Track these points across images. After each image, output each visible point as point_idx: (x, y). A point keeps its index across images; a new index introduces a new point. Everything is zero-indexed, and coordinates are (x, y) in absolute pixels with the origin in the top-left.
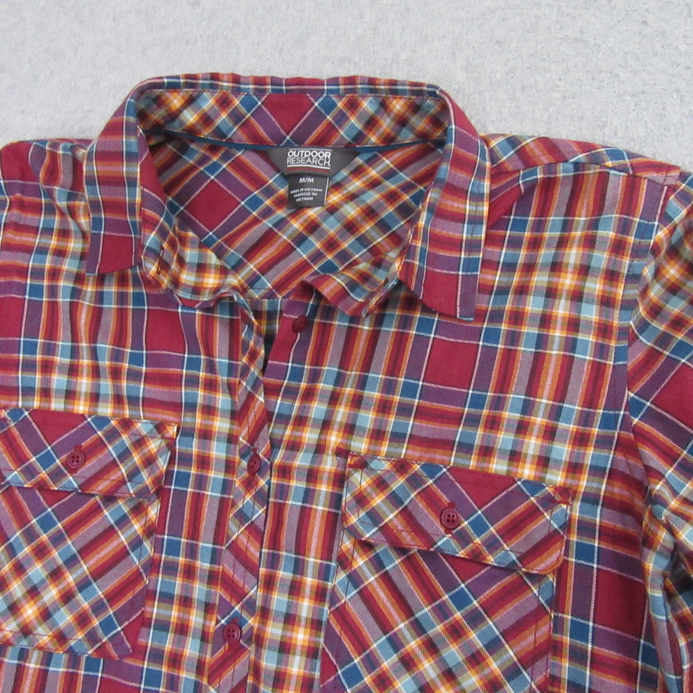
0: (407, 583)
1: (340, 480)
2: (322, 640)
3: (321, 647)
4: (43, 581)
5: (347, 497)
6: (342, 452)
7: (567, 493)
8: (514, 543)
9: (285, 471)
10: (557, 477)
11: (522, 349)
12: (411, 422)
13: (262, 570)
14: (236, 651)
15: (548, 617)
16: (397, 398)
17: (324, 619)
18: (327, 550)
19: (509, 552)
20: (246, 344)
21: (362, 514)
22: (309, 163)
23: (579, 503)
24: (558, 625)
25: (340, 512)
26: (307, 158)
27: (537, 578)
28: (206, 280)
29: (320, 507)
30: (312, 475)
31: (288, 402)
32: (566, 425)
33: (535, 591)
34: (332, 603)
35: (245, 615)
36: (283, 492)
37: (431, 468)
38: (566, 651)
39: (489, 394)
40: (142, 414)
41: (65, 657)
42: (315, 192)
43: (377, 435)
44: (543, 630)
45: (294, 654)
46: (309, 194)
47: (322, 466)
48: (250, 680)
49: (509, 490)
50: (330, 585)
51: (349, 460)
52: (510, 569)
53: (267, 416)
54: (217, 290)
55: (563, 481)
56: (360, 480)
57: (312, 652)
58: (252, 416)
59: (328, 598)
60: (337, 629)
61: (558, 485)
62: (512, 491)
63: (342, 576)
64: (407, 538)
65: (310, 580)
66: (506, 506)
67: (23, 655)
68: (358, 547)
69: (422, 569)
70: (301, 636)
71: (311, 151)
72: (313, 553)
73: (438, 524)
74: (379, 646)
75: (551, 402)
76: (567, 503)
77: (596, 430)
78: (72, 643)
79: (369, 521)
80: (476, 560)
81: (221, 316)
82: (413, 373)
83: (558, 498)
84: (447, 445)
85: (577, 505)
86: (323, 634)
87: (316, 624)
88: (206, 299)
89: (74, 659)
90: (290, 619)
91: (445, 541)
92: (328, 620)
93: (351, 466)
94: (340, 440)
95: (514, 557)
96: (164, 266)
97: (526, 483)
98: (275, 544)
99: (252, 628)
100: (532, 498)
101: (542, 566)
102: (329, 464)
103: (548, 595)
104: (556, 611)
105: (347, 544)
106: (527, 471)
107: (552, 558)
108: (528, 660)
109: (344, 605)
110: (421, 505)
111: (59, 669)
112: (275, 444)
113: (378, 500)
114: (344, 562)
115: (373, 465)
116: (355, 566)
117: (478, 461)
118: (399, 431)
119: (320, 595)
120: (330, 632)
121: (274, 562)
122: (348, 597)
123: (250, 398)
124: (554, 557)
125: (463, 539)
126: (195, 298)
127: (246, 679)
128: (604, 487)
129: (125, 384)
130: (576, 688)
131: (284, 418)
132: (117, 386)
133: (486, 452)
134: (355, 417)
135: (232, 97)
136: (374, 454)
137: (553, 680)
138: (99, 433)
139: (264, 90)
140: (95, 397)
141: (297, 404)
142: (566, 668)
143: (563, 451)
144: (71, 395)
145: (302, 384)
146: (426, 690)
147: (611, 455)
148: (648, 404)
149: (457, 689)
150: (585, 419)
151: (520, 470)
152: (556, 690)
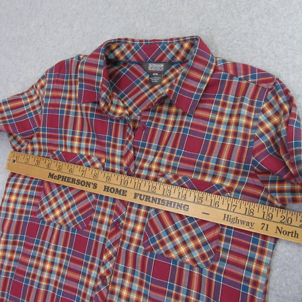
1: (156, 179)
2: (145, 229)
3: (144, 231)
4: (62, 204)
6: (157, 171)
7: (230, 189)
9: (138, 176)
10: (227, 184)
11: (218, 142)
12: (179, 163)
13: (128, 206)
14: (117, 230)
15: (219, 228)
16: (175, 155)
17: (146, 223)
20: (128, 134)
22: (156, 69)
23: (234, 193)
24: (222, 231)
26: (155, 67)
28: (118, 111)
30: (147, 177)
31: (141, 154)
32: (232, 168)
34: (149, 218)
35: (121, 219)
37: (185, 178)
38: (224, 238)
39: (205, 156)
40: (94, 154)
41: (65, 227)
42: (158, 79)
43: (168, 167)
44: (217, 232)
45: (136, 233)
46: (156, 80)
47: (151, 175)
48: (121, 240)
49: (211, 187)
50: (149, 212)
51: (159, 174)
53: (134, 158)
54: (121, 114)
55: (229, 185)
56: (162, 180)
57: (141, 233)
58: (129, 158)
59: (148, 216)
60: (149, 226)
61: (227, 186)
62: (212, 187)
63: (153, 210)
65: (143, 210)
67: (55, 225)
70: (139, 228)
71: (157, 65)
74: (162, 232)
75: (226, 160)
76: (230, 193)
77: (242, 170)
78: (68, 223)
81: (121, 123)
82: (181, 147)
83: (227, 191)
84: (191, 172)
86: (145, 227)
87: (143, 224)
88: (117, 117)
89: (68, 228)
90: (136, 222)
92: (147, 223)
93: (160, 176)
94: (156, 167)
96: (106, 104)
97: (217, 185)
99: (123, 224)
100: (218, 190)
102: (153, 175)
104: (222, 226)
106: (217, 181)
108: (211, 241)
109: (152, 219)
111: (64, 230)
112: (136, 167)
115: (167, 176)
117: (201, 177)
118: (175, 166)
119: (146, 215)
120: (147, 226)
121: (132, 205)
122: (154, 216)
123: (128, 152)
126: (114, 116)
127: (119, 239)
128: (243, 188)
129: (90, 144)
130: (225, 250)
131: (139, 159)
132: (87, 145)
133: (204, 174)
134: (161, 160)
135: (132, 46)
136: (167, 172)
137: (218, 248)
138: (81, 160)
139: (142, 44)
140: (79, 148)
141: (144, 155)
142: (223, 244)
143: (231, 176)
144: (72, 147)
145: (146, 148)
146: (176, 247)
147: (247, 178)
148: (259, 163)
149: (186, 247)
150: (238, 166)
151: (215, 181)
152: (218, 251)
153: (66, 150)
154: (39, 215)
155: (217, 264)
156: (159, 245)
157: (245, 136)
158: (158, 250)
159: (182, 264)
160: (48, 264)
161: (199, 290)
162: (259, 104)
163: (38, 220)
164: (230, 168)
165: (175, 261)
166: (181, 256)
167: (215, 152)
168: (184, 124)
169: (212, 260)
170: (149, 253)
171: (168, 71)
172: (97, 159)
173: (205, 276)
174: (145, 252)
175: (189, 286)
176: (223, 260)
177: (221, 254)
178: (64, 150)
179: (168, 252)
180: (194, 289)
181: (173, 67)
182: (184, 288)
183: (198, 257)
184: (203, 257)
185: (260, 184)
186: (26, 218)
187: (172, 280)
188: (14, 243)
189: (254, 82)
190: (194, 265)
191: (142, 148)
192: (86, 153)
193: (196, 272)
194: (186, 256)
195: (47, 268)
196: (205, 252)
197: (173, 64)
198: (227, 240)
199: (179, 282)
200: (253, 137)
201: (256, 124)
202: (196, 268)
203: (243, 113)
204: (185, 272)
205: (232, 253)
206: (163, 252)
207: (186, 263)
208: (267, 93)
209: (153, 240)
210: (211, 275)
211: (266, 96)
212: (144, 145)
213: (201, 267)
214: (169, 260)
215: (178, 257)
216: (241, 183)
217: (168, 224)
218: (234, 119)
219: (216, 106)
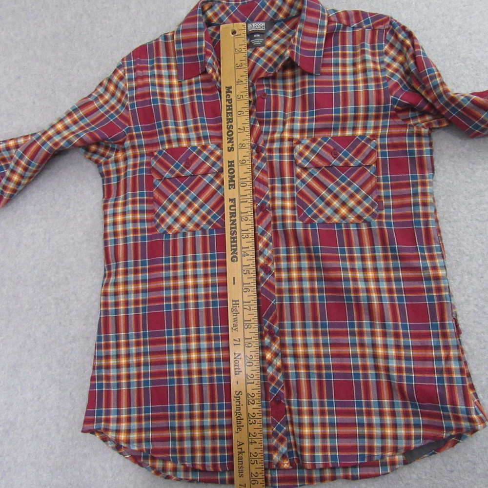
0: (323, 178)
1: (292, 150)
2: (296, 203)
3: (296, 206)
4: (185, 208)
5: (296, 154)
6: (291, 140)
7: (374, 136)
8: (359, 157)
9: (270, 151)
10: (371, 132)
12: (314, 124)
13: (269, 185)
14: (265, 213)
15: (374, 178)
17: (295, 196)
18: (292, 173)
19: (358, 161)
21: (302, 159)
24: (378, 180)
25: (294, 161)
27: (369, 166)
29: (286, 160)
30: (281, 150)
31: (267, 127)
32: (372, 113)
33: (369, 171)
34: (297, 190)
35: (266, 201)
36: (271, 157)
37: (325, 139)
38: (382, 186)
39: (340, 107)
40: (210, 142)
41: (200, 232)
43: (302, 131)
44: (374, 182)
45: (287, 209)
47: (284, 146)
48: (272, 223)
50: (295, 184)
51: (294, 142)
52: (360, 166)
53: (260, 133)
55: (373, 133)
56: (299, 148)
58: (255, 133)
59: (295, 189)
60: (301, 198)
61: (371, 134)
62: (355, 141)
63: (299, 181)
64: (321, 163)
65: (287, 185)
66: (353, 146)
67: (185, 234)
68: (302, 170)
69: (327, 172)
70: (288, 204)
71: (257, 23)
72: (287, 175)
73: (331, 156)
74: (317, 201)
75: (364, 106)
76: (375, 140)
77: (382, 113)
78: (202, 226)
79: (305, 161)
80: (346, 165)
82: (311, 108)
83: (372, 139)
84: (328, 129)
85: (379, 139)
86: (296, 201)
87: (293, 199)
89: (204, 231)
90: (283, 199)
91: (334, 162)
92: (297, 196)
93: (295, 144)
94: (289, 135)
95: (360, 162)
97: (360, 136)
98: (272, 175)
99: (269, 205)
100: (363, 141)
101: (370, 162)
102: (287, 145)
103: (374, 171)
104: (377, 175)
105: (298, 170)
106: (359, 132)
107: (373, 159)
108: (370, 193)
109: (301, 190)
110: (324, 151)
111: (199, 235)
112: (265, 142)
113: (307, 153)
114: (299, 176)
115: (303, 142)
116: (303, 177)
117: (341, 133)
118: (310, 128)
119: (292, 188)
120: (298, 199)
121: (273, 182)
122: (302, 187)
124: (374, 158)
125: (341, 160)
127: (270, 223)
128: (387, 131)
129: (201, 132)
130: (387, 197)
131: (267, 133)
132: (198, 134)
133: (344, 129)
134: (293, 126)
135: (226, 6)
136: (302, 138)
137: (379, 197)
138: (194, 153)
139: (238, 4)
140: (189, 140)
141: (271, 127)
142: (382, 192)
143: (371, 123)
144: (179, 140)
145: (272, 119)
146: (336, 211)
147: (389, 121)
148: (399, 99)
149: (347, 207)
150: (378, 110)
151: (357, 133)
152: (380, 200)
153: (171, 146)
154: (160, 229)
155: (384, 212)
156: (318, 214)
157: (377, 80)
158: (318, 219)
159: (347, 225)
160: (190, 279)
161: (372, 243)
162: (381, 47)
163: (161, 235)
164: (370, 113)
165: (339, 225)
166: (344, 218)
167: (349, 101)
168: (307, 84)
169: (377, 210)
170: (309, 225)
171: (271, 32)
172: (215, 146)
173: (375, 227)
174: (305, 225)
175: (361, 243)
176: (388, 207)
177: (384, 202)
178: (167, 147)
179: (329, 218)
180: (367, 245)
181: (276, 26)
182: (356, 248)
183: (362, 212)
184: (367, 210)
185: (403, 123)
186: (143, 238)
187: (342, 245)
188: (136, 272)
189: (369, 28)
190: (360, 222)
191: (268, 119)
192: (199, 143)
193: (364, 228)
194: (350, 216)
195: (190, 284)
196: (367, 205)
197: (275, 23)
198: (386, 187)
199: (350, 244)
200: (384, 78)
201: (383, 66)
202: (363, 224)
203: (368, 59)
204: (352, 232)
205: (394, 197)
206: (324, 219)
207: (352, 223)
208: (386, 34)
209: (310, 211)
210: (380, 224)
211: (385, 37)
212: (268, 116)
213: (368, 221)
214: (332, 225)
215: (341, 220)
216: (384, 127)
217: (321, 190)
218: (360, 67)
219: (335, 59)
